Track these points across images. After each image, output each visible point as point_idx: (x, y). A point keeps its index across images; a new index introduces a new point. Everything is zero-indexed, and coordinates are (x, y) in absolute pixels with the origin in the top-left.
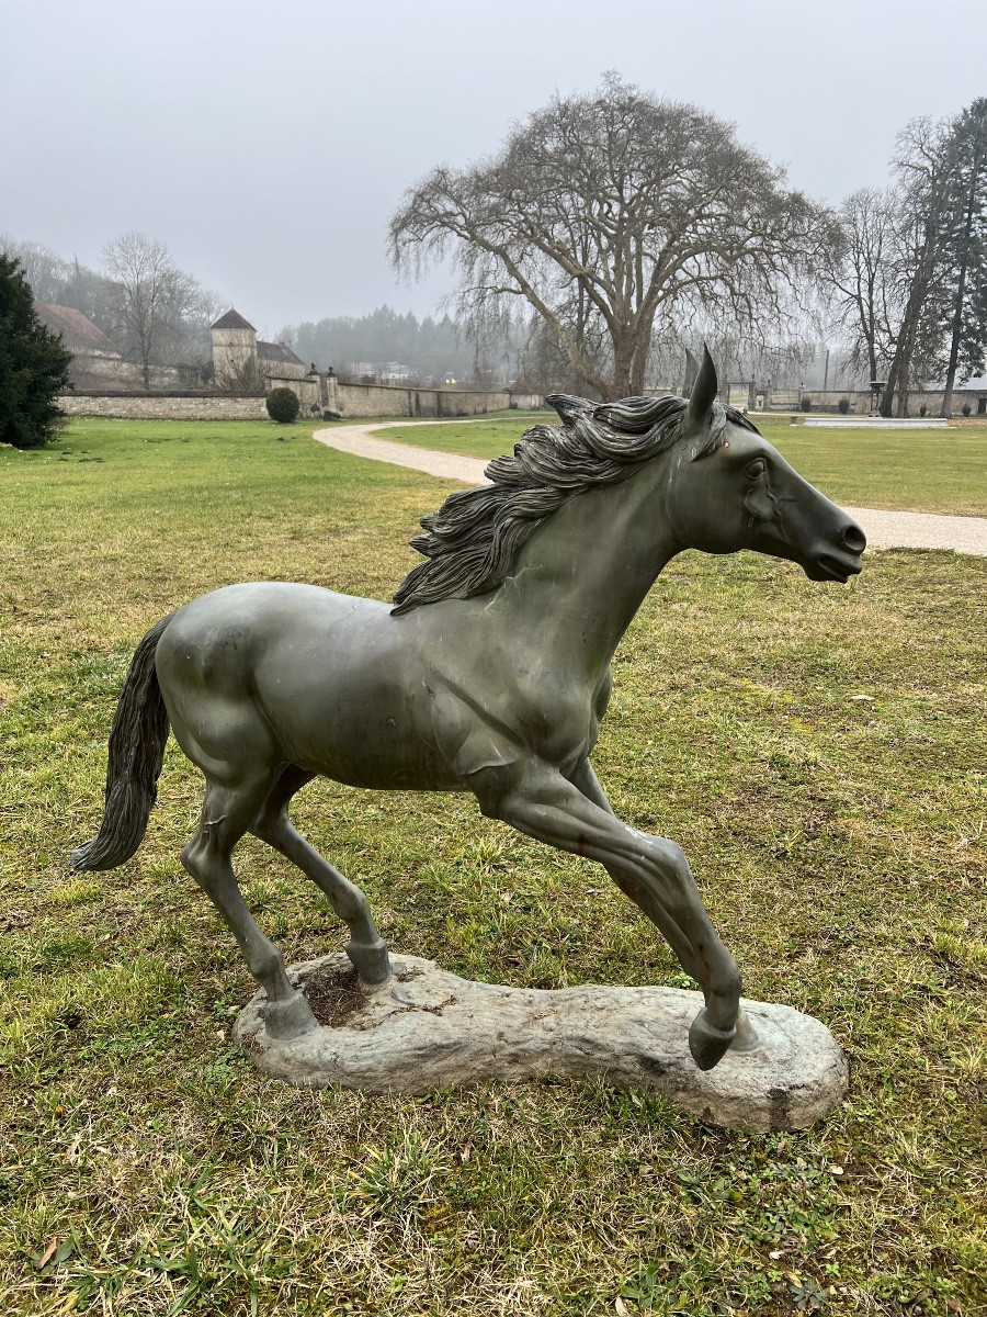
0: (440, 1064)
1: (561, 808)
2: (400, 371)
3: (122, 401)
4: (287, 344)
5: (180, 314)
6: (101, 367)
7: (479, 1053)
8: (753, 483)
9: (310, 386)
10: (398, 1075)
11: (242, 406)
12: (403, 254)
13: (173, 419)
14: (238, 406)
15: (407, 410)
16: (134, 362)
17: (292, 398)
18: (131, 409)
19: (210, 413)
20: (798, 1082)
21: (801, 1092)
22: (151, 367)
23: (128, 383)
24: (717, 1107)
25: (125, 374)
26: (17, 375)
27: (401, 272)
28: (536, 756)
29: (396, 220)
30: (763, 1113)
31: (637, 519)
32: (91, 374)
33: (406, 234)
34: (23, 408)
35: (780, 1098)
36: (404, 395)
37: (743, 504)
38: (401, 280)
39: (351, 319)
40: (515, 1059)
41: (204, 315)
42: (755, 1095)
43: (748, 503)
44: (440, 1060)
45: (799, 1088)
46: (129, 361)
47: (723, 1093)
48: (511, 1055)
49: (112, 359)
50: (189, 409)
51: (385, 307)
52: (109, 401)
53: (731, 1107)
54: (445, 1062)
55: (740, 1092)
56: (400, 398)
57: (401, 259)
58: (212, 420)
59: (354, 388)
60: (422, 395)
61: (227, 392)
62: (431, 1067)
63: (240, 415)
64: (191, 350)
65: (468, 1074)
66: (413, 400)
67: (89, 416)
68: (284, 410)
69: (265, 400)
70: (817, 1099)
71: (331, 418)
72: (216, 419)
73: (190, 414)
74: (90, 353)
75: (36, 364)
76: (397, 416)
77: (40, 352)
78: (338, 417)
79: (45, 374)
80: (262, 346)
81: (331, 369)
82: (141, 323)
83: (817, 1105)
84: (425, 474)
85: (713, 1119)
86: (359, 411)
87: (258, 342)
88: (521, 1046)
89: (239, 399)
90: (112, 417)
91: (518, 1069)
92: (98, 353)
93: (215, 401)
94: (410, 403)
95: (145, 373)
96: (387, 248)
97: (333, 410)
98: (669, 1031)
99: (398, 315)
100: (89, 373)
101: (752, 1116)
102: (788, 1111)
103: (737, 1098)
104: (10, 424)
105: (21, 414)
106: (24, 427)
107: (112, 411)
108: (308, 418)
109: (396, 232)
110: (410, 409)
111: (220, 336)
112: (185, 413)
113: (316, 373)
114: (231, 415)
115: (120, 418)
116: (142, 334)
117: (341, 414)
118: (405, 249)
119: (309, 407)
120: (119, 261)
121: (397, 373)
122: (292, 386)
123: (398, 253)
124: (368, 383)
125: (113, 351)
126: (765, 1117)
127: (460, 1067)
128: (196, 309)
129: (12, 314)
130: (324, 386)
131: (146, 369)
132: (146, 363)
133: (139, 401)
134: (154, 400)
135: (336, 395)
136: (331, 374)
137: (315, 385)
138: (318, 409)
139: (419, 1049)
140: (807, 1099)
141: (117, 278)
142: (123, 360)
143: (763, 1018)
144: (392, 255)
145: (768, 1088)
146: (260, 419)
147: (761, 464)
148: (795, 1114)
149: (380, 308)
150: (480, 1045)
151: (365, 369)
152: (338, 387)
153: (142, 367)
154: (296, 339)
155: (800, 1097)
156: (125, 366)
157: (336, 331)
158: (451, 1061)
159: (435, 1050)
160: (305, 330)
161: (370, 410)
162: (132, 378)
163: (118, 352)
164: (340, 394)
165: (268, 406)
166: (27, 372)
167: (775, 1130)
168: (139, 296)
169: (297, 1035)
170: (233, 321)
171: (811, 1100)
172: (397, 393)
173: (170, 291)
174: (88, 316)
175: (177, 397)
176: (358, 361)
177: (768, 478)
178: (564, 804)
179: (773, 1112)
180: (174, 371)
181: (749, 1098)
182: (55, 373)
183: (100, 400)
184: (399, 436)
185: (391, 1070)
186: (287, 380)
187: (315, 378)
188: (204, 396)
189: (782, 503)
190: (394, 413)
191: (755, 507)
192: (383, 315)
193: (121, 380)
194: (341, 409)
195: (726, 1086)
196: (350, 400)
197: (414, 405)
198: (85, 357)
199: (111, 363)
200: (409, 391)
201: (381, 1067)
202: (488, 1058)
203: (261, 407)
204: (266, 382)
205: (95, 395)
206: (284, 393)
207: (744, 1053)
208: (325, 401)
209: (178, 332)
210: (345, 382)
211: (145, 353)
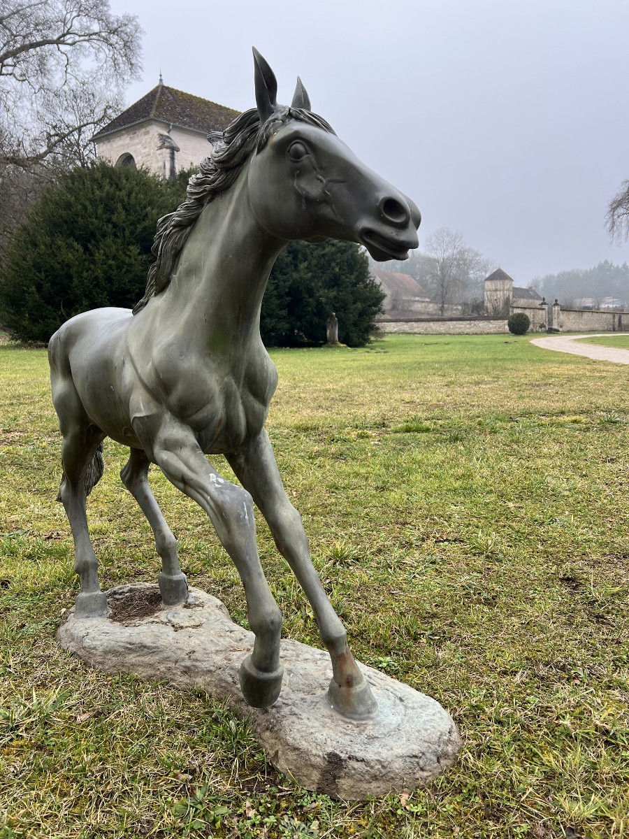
0: (137, 658)
1: (177, 455)
2: (613, 303)
3: (422, 324)
4: (534, 288)
5: (468, 274)
6: (417, 307)
7: (167, 659)
8: (299, 164)
9: (541, 312)
10: (108, 657)
11: (493, 326)
12: (617, 223)
13: (451, 334)
14: (491, 326)
15: (611, 327)
16: (436, 303)
17: (525, 319)
18: (426, 329)
19: (473, 330)
20: (360, 755)
21: (357, 765)
22: (446, 306)
23: (432, 315)
24: (283, 753)
25: (431, 310)
26: (354, 306)
27: (615, 235)
28: (169, 413)
29: (614, 202)
30: (315, 772)
31: (235, 216)
32: (412, 311)
33: (621, 210)
34: (355, 325)
35: (335, 763)
36: (610, 316)
37: (293, 186)
38: (615, 241)
39: (581, 271)
40: (187, 671)
41: (483, 273)
42: (314, 752)
43: (298, 185)
44: (139, 656)
45: (358, 761)
46: (434, 303)
47: (290, 740)
48: (185, 667)
49: (424, 302)
50: (460, 328)
51: (606, 262)
52: (415, 324)
53: (292, 756)
54: (143, 658)
55: (304, 745)
56: (606, 319)
57: (615, 227)
58: (473, 334)
59: (572, 312)
60: (623, 317)
61: (485, 317)
62: (132, 658)
63: (492, 331)
64: (471, 295)
65: (153, 672)
66: (617, 319)
67: (402, 333)
68: (519, 327)
69: (506, 322)
70: (375, 778)
71: (552, 331)
72: (476, 334)
73: (460, 331)
74: (413, 299)
75: (365, 300)
76: (603, 331)
77: (368, 294)
78: (558, 331)
79: (370, 306)
80: (516, 290)
81: (556, 301)
82: (443, 280)
83: (374, 784)
84: (586, 358)
85: (277, 762)
86: (574, 327)
87: (513, 288)
88: (195, 663)
89: (492, 321)
90: (415, 333)
91: (184, 679)
92: (417, 299)
93: (476, 322)
94: (614, 322)
95: (442, 309)
96: (605, 220)
97: (555, 326)
98: (304, 685)
99: (616, 266)
100: (410, 310)
101: (305, 771)
102: (339, 778)
103: (298, 749)
104: (348, 333)
105: (354, 329)
106: (354, 336)
107: (416, 330)
108: (537, 332)
109: (614, 209)
110: (614, 325)
111: (489, 285)
112: (458, 331)
113: (545, 304)
114: (486, 331)
115: (420, 334)
116: (442, 286)
117: (561, 329)
118: (619, 220)
119: (538, 325)
120: (434, 245)
121: (609, 304)
122: (528, 313)
123: (613, 223)
124: (583, 310)
125: (425, 297)
126: (316, 776)
127: (151, 665)
128: (479, 270)
129: (356, 274)
130: (550, 313)
131: (443, 307)
132: (443, 303)
133: (431, 324)
134: (440, 323)
135: (558, 317)
136: (556, 304)
137: (544, 312)
138: (545, 327)
139: (130, 644)
140: (361, 774)
141: (433, 255)
142: (430, 302)
143: (398, 701)
144: (609, 225)
145: (330, 750)
146: (504, 333)
147: (300, 147)
148: (345, 783)
149: (603, 262)
150: (170, 654)
151: (589, 302)
152: (560, 312)
153: (440, 305)
154: (541, 286)
155: (354, 769)
156: (431, 305)
157: (569, 279)
158: (146, 659)
159: (140, 647)
160: (548, 280)
161: (582, 327)
162: (434, 312)
163: (429, 298)
164: (561, 317)
165: (509, 325)
166: (359, 305)
167: (320, 791)
168: (445, 265)
169: (83, 618)
170: (499, 276)
171: (367, 777)
172: (604, 316)
173: (463, 262)
174: (415, 279)
175: (454, 321)
176: (581, 298)
177: (313, 160)
178: (178, 452)
179: (324, 773)
180: (460, 308)
181: (307, 753)
182: (375, 305)
183: (410, 324)
184: (593, 341)
185: (106, 652)
186: (525, 308)
187: (544, 306)
188: (470, 320)
189: (330, 184)
190: (601, 329)
191: (304, 189)
192: (604, 268)
193: (428, 314)
194: (561, 327)
195: (298, 736)
196: (569, 320)
197: (617, 323)
198: (409, 301)
199: (423, 304)
200: (614, 314)
201: (101, 649)
202: (170, 665)
203: (504, 325)
204: (511, 309)
205: (407, 321)
206: (520, 316)
207: (348, 720)
208: (550, 322)
209: (465, 285)
210: (566, 309)
211: (443, 297)
